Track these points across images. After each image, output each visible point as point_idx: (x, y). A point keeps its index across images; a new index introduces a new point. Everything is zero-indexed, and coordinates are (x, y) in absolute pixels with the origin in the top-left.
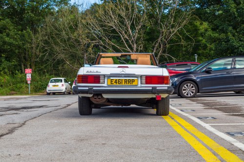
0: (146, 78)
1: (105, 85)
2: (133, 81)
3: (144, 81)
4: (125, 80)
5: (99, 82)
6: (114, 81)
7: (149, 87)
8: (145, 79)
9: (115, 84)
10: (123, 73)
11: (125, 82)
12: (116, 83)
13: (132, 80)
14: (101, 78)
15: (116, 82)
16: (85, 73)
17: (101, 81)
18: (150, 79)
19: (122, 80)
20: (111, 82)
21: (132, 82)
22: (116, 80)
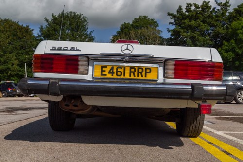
0: (175, 65)
1: (88, 77)
2: (148, 70)
3: (171, 72)
4: (131, 68)
5: (75, 71)
6: (108, 69)
7: (185, 83)
8: (173, 67)
9: (109, 76)
10: (127, 52)
11: (131, 72)
12: (113, 73)
13: (147, 68)
14: (80, 63)
15: (111, 72)
16: (48, 51)
17: (81, 68)
18: (183, 68)
19: (125, 67)
20: (102, 71)
21: (146, 73)
22: (112, 68)
